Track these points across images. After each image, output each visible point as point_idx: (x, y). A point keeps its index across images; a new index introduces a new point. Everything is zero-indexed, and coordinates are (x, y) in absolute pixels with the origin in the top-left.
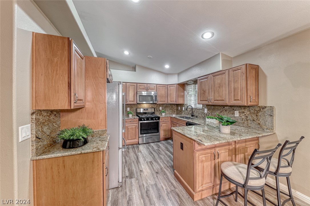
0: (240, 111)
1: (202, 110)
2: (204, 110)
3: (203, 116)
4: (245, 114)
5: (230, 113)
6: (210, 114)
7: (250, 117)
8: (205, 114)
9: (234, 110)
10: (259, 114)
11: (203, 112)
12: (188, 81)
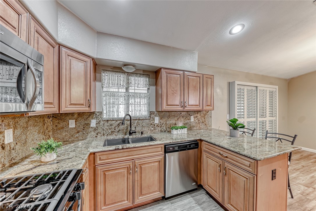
0: (195, 116)
1: (150, 119)
2: (154, 119)
3: (152, 129)
4: (198, 118)
5: (186, 119)
6: (163, 123)
7: (201, 121)
8: (156, 125)
9: (190, 115)
10: (206, 117)
11: (151, 122)
12: (126, 65)
